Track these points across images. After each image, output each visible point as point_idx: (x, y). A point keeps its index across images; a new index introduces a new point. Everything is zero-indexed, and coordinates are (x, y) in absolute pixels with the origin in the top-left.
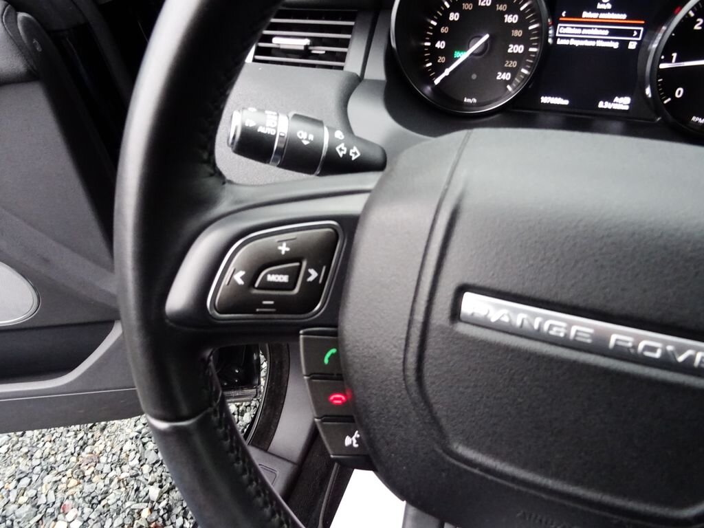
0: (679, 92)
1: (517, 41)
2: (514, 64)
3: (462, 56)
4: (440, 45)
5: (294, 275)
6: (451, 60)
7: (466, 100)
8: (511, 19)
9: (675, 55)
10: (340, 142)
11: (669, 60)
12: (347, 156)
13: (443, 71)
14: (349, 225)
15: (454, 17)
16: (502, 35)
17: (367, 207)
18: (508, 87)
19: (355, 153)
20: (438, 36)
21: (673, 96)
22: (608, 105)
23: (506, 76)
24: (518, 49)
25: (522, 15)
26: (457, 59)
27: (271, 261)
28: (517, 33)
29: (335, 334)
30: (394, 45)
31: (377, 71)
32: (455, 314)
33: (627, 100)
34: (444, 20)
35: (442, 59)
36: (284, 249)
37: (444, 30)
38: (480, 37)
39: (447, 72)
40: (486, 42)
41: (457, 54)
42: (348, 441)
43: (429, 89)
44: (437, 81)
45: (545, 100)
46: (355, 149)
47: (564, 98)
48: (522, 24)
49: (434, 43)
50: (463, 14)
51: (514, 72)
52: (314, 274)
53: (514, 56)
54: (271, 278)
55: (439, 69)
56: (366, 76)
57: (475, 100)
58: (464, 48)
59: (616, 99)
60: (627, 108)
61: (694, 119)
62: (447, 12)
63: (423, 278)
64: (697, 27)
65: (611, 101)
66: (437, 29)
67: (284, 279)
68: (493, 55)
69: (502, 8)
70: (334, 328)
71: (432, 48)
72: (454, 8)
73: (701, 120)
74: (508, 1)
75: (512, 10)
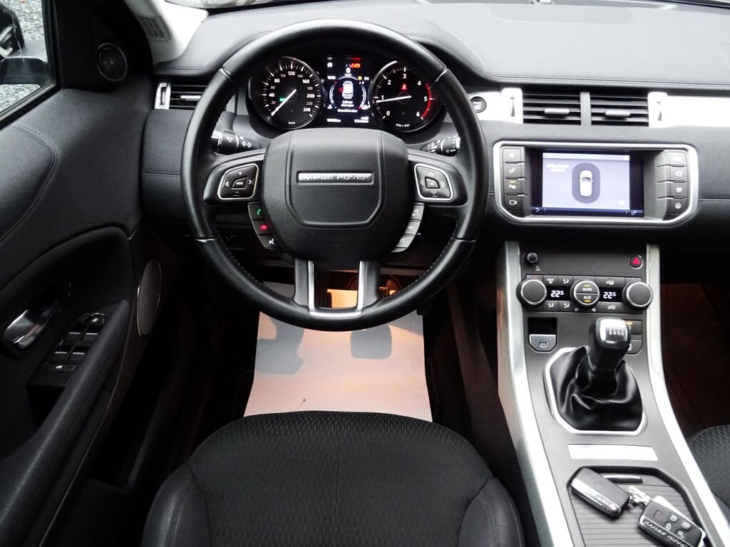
0: (388, 113)
1: (310, 92)
2: (311, 103)
3: (284, 101)
4: (272, 95)
5: (245, 182)
6: (279, 102)
7: (289, 123)
8: (305, 81)
9: (383, 96)
10: (243, 141)
11: (380, 99)
12: (246, 146)
13: (275, 109)
14: (260, 163)
15: (277, 81)
16: (303, 90)
17: (265, 157)
18: (310, 115)
19: (249, 145)
20: (269, 91)
21: (386, 115)
22: (359, 121)
23: (308, 110)
24: (312, 96)
25: (311, 79)
26: (281, 102)
27: (237, 178)
28: (310, 88)
29: (260, 204)
30: (250, 97)
31: (243, 110)
32: (298, 180)
33: (367, 118)
34: (272, 83)
35: (274, 103)
36: (241, 173)
37: (273, 87)
38: (292, 91)
39: (277, 109)
40: (295, 93)
41: (281, 100)
42: (270, 242)
43: (269, 118)
44: (273, 114)
45: (329, 120)
46: (249, 143)
47: (339, 119)
48: (312, 84)
49: (268, 94)
50: (281, 79)
51: (312, 107)
52: (251, 182)
53: (310, 100)
54: (237, 183)
55: (273, 108)
56: (238, 114)
57: (294, 123)
58: (285, 96)
59: (362, 118)
60: (368, 122)
61: (397, 124)
62: (273, 79)
63: (287, 172)
64: (389, 84)
65: (360, 119)
66: (268, 87)
67: (242, 183)
68: (300, 100)
69: (301, 76)
70: (259, 200)
71: (268, 97)
72: (276, 76)
73: (400, 126)
74: (303, 73)
75: (306, 77)
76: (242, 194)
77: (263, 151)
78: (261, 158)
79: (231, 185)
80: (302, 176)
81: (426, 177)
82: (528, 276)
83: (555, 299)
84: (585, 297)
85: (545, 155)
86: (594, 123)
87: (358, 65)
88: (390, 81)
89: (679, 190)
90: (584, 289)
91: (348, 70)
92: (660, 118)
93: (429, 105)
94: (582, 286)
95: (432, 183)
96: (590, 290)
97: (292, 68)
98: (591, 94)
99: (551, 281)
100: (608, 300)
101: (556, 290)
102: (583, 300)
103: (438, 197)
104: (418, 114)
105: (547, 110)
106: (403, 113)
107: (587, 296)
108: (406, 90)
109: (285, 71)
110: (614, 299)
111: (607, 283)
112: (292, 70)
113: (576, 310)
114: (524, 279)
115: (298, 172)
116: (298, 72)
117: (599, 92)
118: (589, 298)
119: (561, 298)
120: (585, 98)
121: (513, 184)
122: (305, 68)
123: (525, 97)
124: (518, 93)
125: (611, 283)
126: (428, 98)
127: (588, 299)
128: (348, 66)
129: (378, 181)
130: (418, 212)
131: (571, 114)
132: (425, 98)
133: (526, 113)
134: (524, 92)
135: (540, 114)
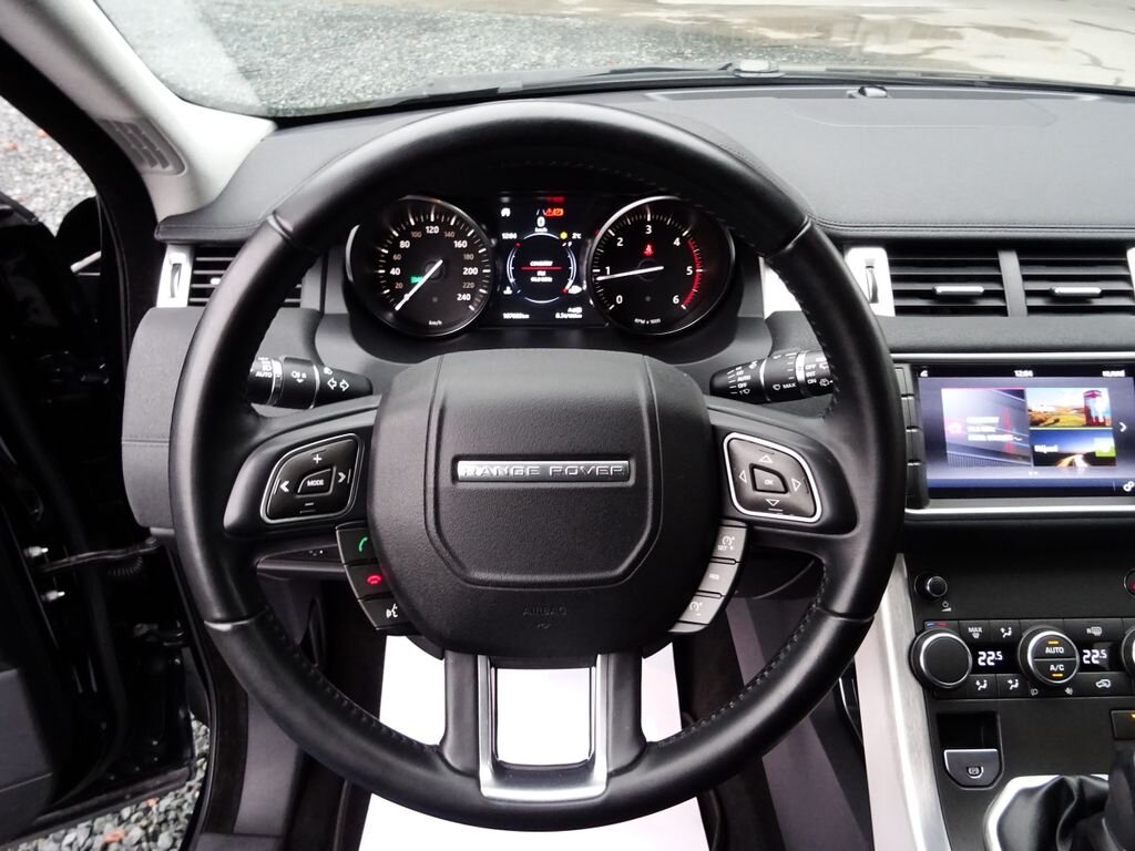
0: (619, 299)
1: (470, 264)
2: (472, 285)
3: (420, 281)
4: (395, 272)
5: (327, 479)
6: (409, 286)
7: (430, 323)
8: (460, 244)
9: (608, 268)
10: (330, 377)
11: (603, 273)
12: (338, 388)
13: (402, 298)
14: (365, 435)
15: (404, 244)
16: (454, 261)
17: (378, 419)
18: (471, 307)
19: (344, 385)
20: (390, 264)
21: (615, 303)
22: (564, 316)
23: (467, 297)
24: (474, 271)
25: (470, 240)
26: (415, 284)
27: (309, 469)
28: (469, 257)
29: (366, 525)
30: (350, 278)
31: (337, 305)
32: (455, 478)
33: (579, 310)
34: (395, 248)
35: (399, 286)
36: (317, 459)
37: (396, 257)
38: (435, 263)
39: (407, 297)
40: (441, 267)
41: (414, 280)
42: (389, 613)
43: (391, 315)
44: (398, 308)
45: (507, 316)
46: (344, 382)
47: (525, 313)
48: (472, 248)
49: (388, 270)
50: (413, 241)
51: (473, 292)
52: (342, 477)
53: (470, 278)
54: (310, 483)
55: (398, 295)
56: (328, 310)
57: (440, 323)
58: (422, 274)
59: (570, 310)
60: (580, 316)
61: (636, 320)
62: (397, 241)
63: (429, 457)
64: (619, 244)
65: (566, 312)
66: (389, 257)
67: (321, 482)
68: (450, 278)
69: (450, 234)
70: (362, 520)
71: (387, 275)
72: (403, 236)
73: (643, 322)
74: (455, 228)
75: (460, 236)
76: (321, 506)
77: (374, 401)
78: (366, 420)
79: (293, 487)
80: (466, 469)
81: (753, 467)
82: (929, 624)
83: (987, 669)
84: (1052, 668)
86: (1032, 310)
87: (560, 212)
88: (621, 239)
90: (1048, 650)
91: (541, 221)
93: (696, 283)
94: (1043, 643)
95: (769, 481)
96: (1060, 650)
97: (432, 219)
98: (1019, 255)
99: (976, 631)
100: (1093, 668)
101: (987, 650)
102: (1049, 674)
103: (785, 513)
104: (676, 300)
105: (941, 289)
106: (648, 299)
107: (1055, 664)
108: (651, 256)
109: (420, 226)
111: (1089, 631)
112: (433, 224)
113: (1034, 692)
114: (921, 630)
115: (456, 460)
116: (445, 227)
117: (1034, 251)
118: (1061, 667)
119: (999, 667)
120: (1009, 263)
122: (460, 218)
123: (892, 264)
124: (879, 256)
125: (1096, 631)
126: (694, 269)
127: (1059, 672)
128: (541, 214)
129: (646, 476)
130: (732, 543)
131: (987, 294)
132: (689, 268)
133: (897, 294)
134: (890, 253)
135: (931, 295)
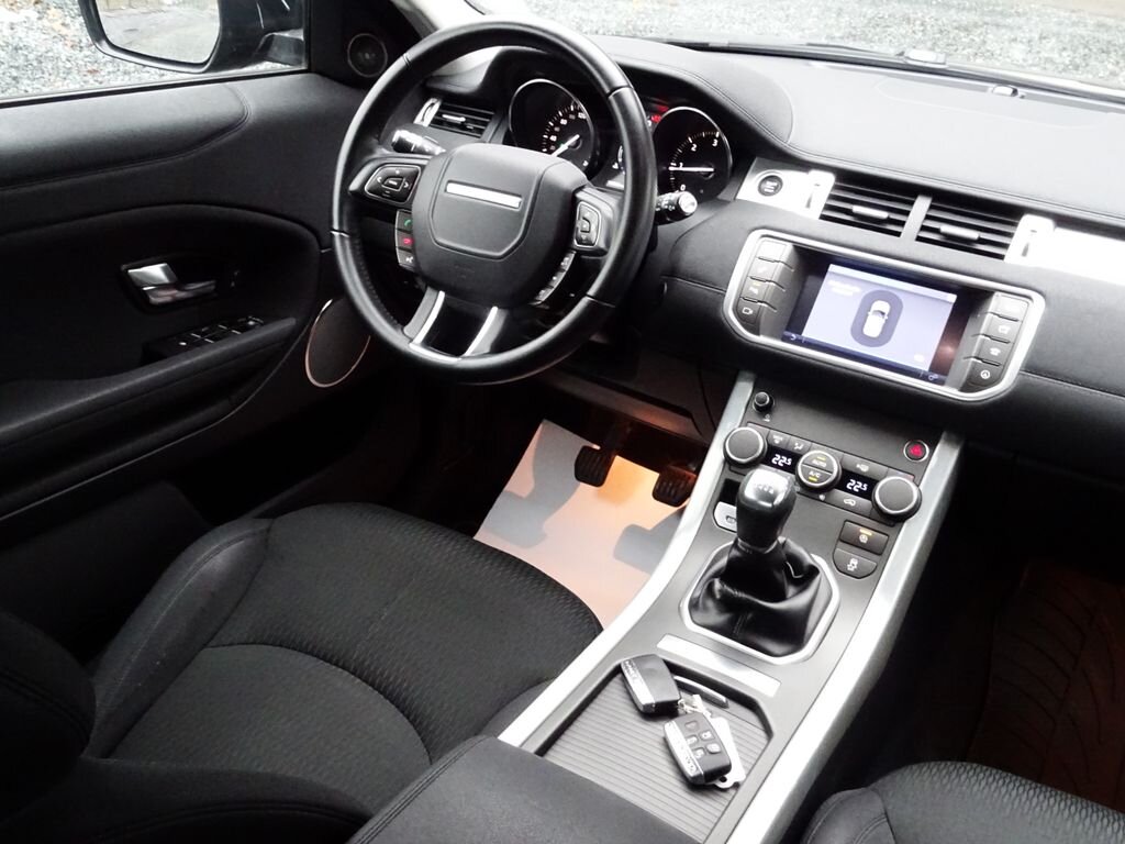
0: (683, 187)
4: (553, 138)
5: (400, 183)
9: (681, 163)
11: (677, 166)
14: (423, 167)
15: (564, 122)
20: (552, 133)
21: (680, 189)
27: (392, 176)
32: (446, 191)
34: (557, 124)
35: (553, 148)
36: (398, 172)
37: (557, 129)
38: (575, 136)
40: (578, 140)
41: (562, 146)
42: (408, 259)
49: (549, 137)
50: (569, 120)
52: (407, 185)
54: (391, 182)
62: (560, 119)
64: (693, 149)
66: (553, 128)
67: (395, 183)
70: (410, 211)
71: (548, 140)
72: (565, 117)
76: (393, 196)
78: (426, 162)
79: (383, 182)
80: (452, 188)
81: (583, 219)
82: (749, 423)
83: (776, 466)
84: (811, 473)
85: (833, 268)
86: (920, 239)
88: (695, 146)
89: (995, 352)
90: (815, 462)
92: (1025, 253)
94: (812, 457)
95: (586, 226)
96: (824, 465)
98: (933, 201)
99: (778, 439)
100: (852, 492)
101: (781, 455)
102: (809, 477)
103: (587, 244)
105: (857, 209)
106: (702, 191)
107: (815, 472)
109: (575, 112)
110: (861, 494)
111: (858, 466)
113: (798, 489)
115: (450, 182)
117: (946, 200)
118: (818, 475)
119: (785, 468)
120: (922, 205)
121: (755, 287)
123: (835, 187)
124: (829, 179)
125: (864, 468)
127: (815, 477)
129: (525, 210)
130: (567, 262)
131: (890, 221)
133: (828, 207)
134: (838, 179)
135: (848, 212)
